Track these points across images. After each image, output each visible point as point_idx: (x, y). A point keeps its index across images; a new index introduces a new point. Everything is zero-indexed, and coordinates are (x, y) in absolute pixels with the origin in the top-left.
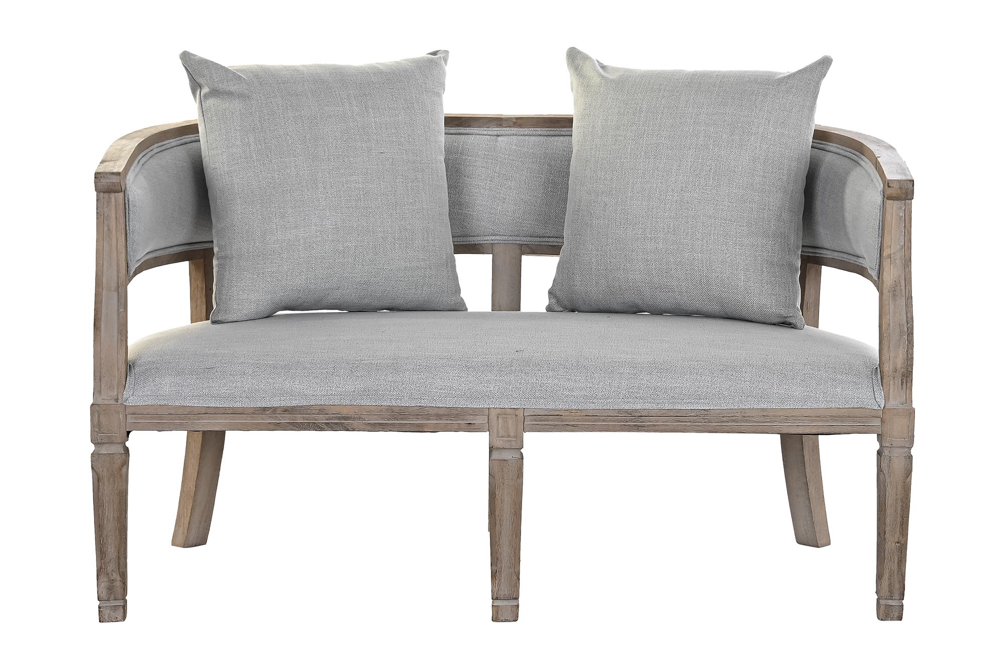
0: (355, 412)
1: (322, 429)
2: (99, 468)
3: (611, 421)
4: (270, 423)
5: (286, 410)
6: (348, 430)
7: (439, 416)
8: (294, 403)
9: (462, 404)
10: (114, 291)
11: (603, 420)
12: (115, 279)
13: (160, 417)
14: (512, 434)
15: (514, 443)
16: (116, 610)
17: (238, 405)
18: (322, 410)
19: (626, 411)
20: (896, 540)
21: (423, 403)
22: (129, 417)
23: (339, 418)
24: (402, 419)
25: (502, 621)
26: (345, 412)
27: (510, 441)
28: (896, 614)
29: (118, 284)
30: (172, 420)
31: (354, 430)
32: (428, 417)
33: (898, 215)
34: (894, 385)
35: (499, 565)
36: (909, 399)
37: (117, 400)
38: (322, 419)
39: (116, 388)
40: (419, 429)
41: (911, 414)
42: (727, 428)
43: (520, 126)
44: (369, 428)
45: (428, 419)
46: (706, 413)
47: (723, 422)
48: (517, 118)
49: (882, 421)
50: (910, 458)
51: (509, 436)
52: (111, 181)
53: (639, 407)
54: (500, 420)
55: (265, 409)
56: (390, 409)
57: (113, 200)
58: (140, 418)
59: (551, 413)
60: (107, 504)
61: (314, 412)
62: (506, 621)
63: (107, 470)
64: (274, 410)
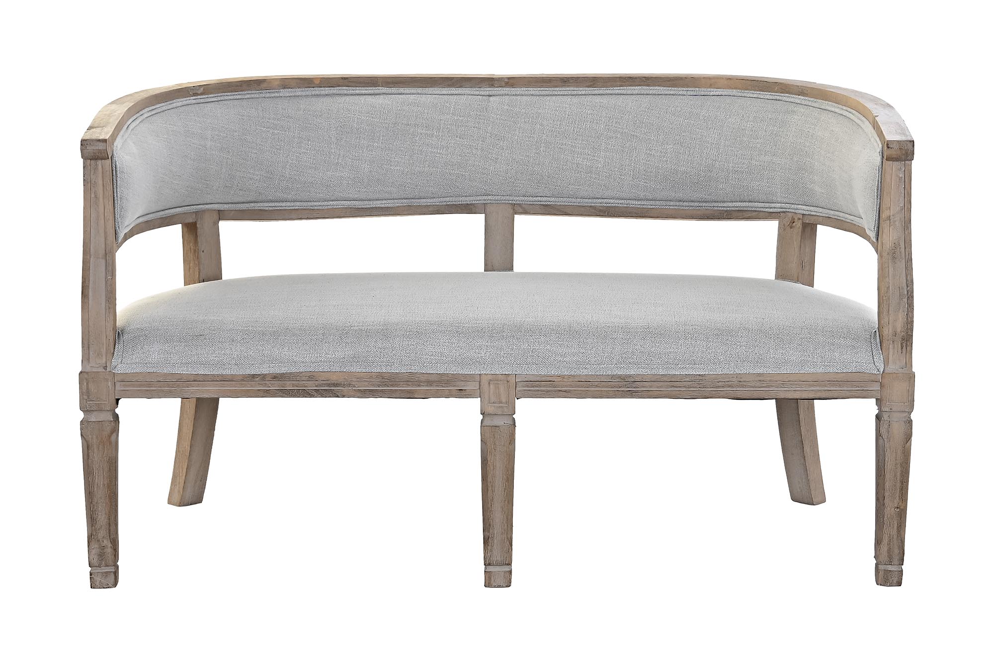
0: (345, 379)
1: (311, 396)
2: (88, 436)
3: (603, 387)
4: (259, 390)
5: (275, 377)
6: (338, 397)
7: (429, 383)
8: (284, 370)
9: (454, 370)
10: (102, 258)
11: (597, 386)
12: (103, 246)
13: (149, 384)
14: (504, 400)
15: (506, 410)
16: (107, 575)
17: (227, 372)
18: (311, 377)
19: (620, 377)
20: (896, 506)
21: (415, 369)
22: (118, 384)
23: (329, 385)
24: (392, 385)
25: (495, 587)
26: (334, 378)
27: (502, 407)
28: (895, 580)
29: (106, 251)
30: (161, 387)
31: (344, 396)
32: (419, 383)
33: (897, 176)
34: (894, 351)
35: (491, 531)
36: (909, 363)
37: (105, 368)
38: (311, 385)
39: (104, 357)
40: (410, 395)
41: (911, 378)
42: (722, 393)
43: (512, 86)
44: (359, 394)
45: (419, 386)
46: (701, 378)
47: (719, 387)
48: (509, 78)
49: (882, 386)
50: (910, 422)
51: (501, 402)
52: (97, 148)
53: (632, 373)
54: (491, 386)
55: (254, 376)
56: (380, 375)
57: (100, 167)
58: (129, 386)
59: (543, 379)
60: (97, 472)
61: (304, 378)
62: (499, 586)
63: (97, 437)
64: (263, 377)
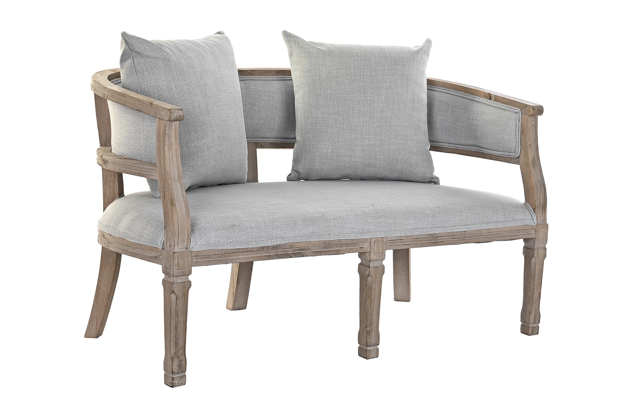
0: (307, 246)
1: (291, 257)
2: (177, 292)
3: (423, 241)
4: (265, 256)
5: (275, 247)
6: (304, 256)
7: (347, 245)
8: (278, 243)
9: (359, 237)
10: (178, 181)
11: (421, 241)
12: (177, 174)
13: (209, 257)
14: (381, 252)
15: (381, 257)
16: (182, 378)
17: (250, 246)
18: (291, 246)
19: (431, 235)
20: (538, 293)
21: (341, 238)
22: (193, 258)
23: (299, 250)
24: (329, 248)
25: (371, 358)
26: (302, 246)
27: (380, 256)
28: (536, 331)
29: (179, 177)
30: (215, 258)
31: (306, 256)
32: (342, 245)
33: (532, 124)
34: (539, 211)
35: (371, 327)
36: (545, 219)
37: (187, 248)
38: (290, 251)
39: (186, 242)
40: (338, 253)
41: (547, 226)
42: (473, 240)
43: (252, 75)
44: (314, 254)
45: (342, 247)
46: (465, 233)
47: (471, 237)
48: (251, 70)
49: (536, 231)
50: (545, 249)
51: (379, 253)
53: (437, 232)
54: (376, 244)
55: (263, 248)
56: (324, 242)
57: (173, 125)
58: (199, 259)
59: (398, 239)
60: (180, 314)
61: (288, 247)
62: (374, 358)
63: (182, 293)
64: (268, 247)
